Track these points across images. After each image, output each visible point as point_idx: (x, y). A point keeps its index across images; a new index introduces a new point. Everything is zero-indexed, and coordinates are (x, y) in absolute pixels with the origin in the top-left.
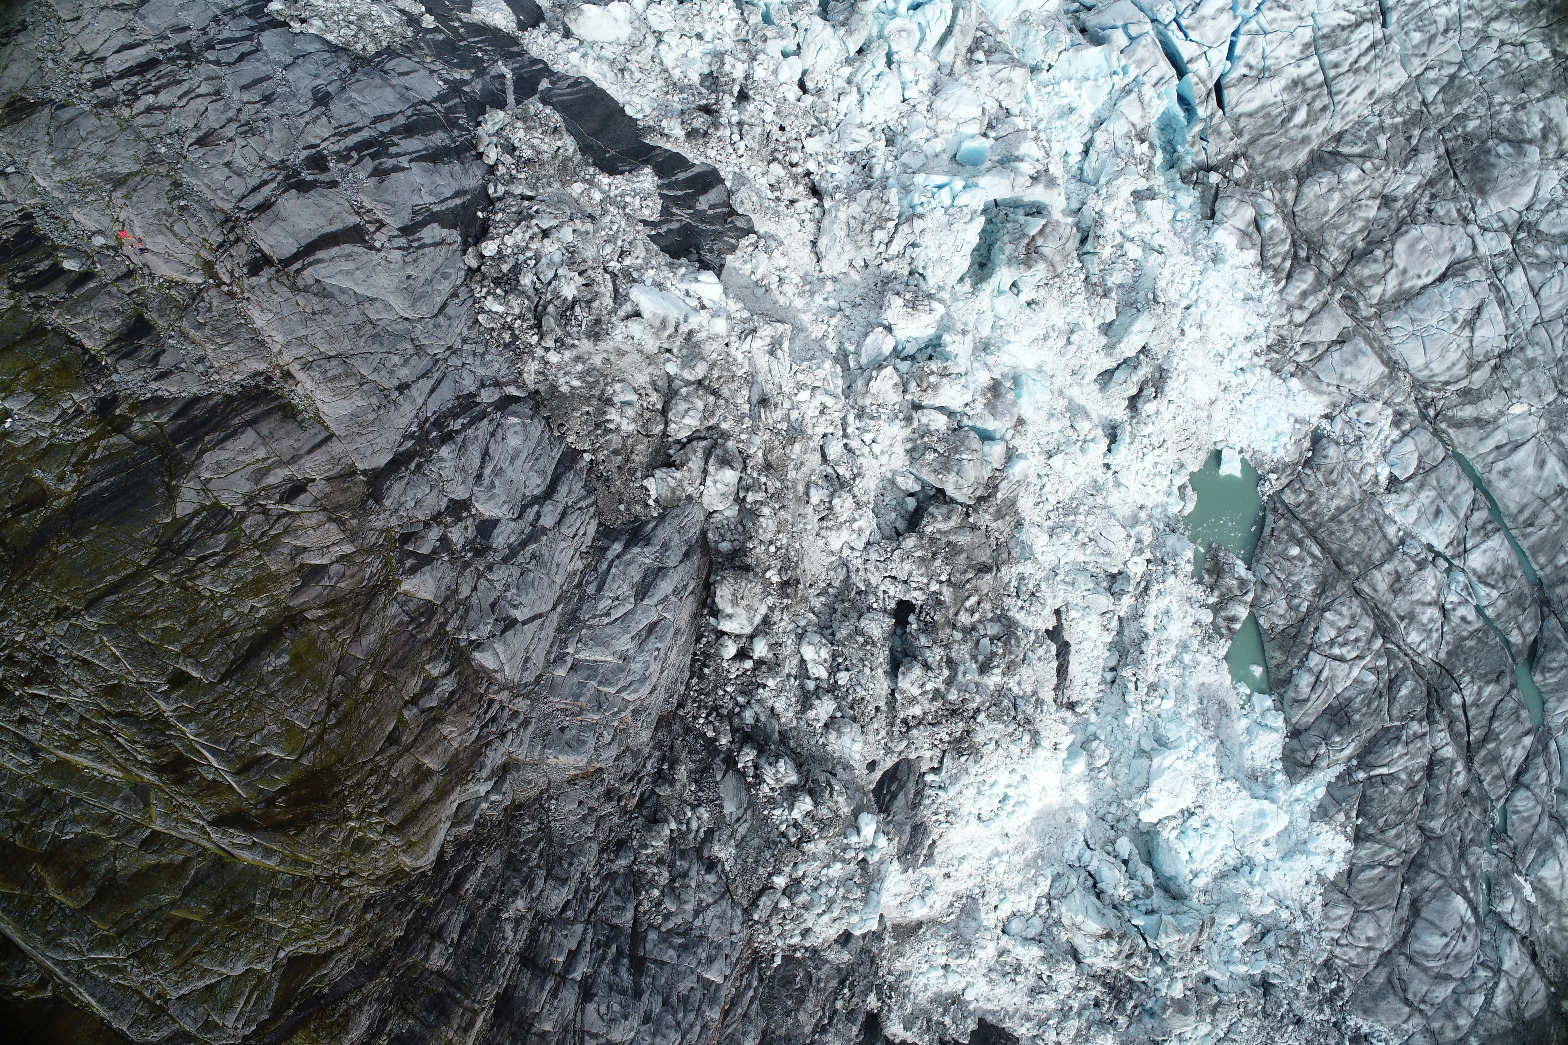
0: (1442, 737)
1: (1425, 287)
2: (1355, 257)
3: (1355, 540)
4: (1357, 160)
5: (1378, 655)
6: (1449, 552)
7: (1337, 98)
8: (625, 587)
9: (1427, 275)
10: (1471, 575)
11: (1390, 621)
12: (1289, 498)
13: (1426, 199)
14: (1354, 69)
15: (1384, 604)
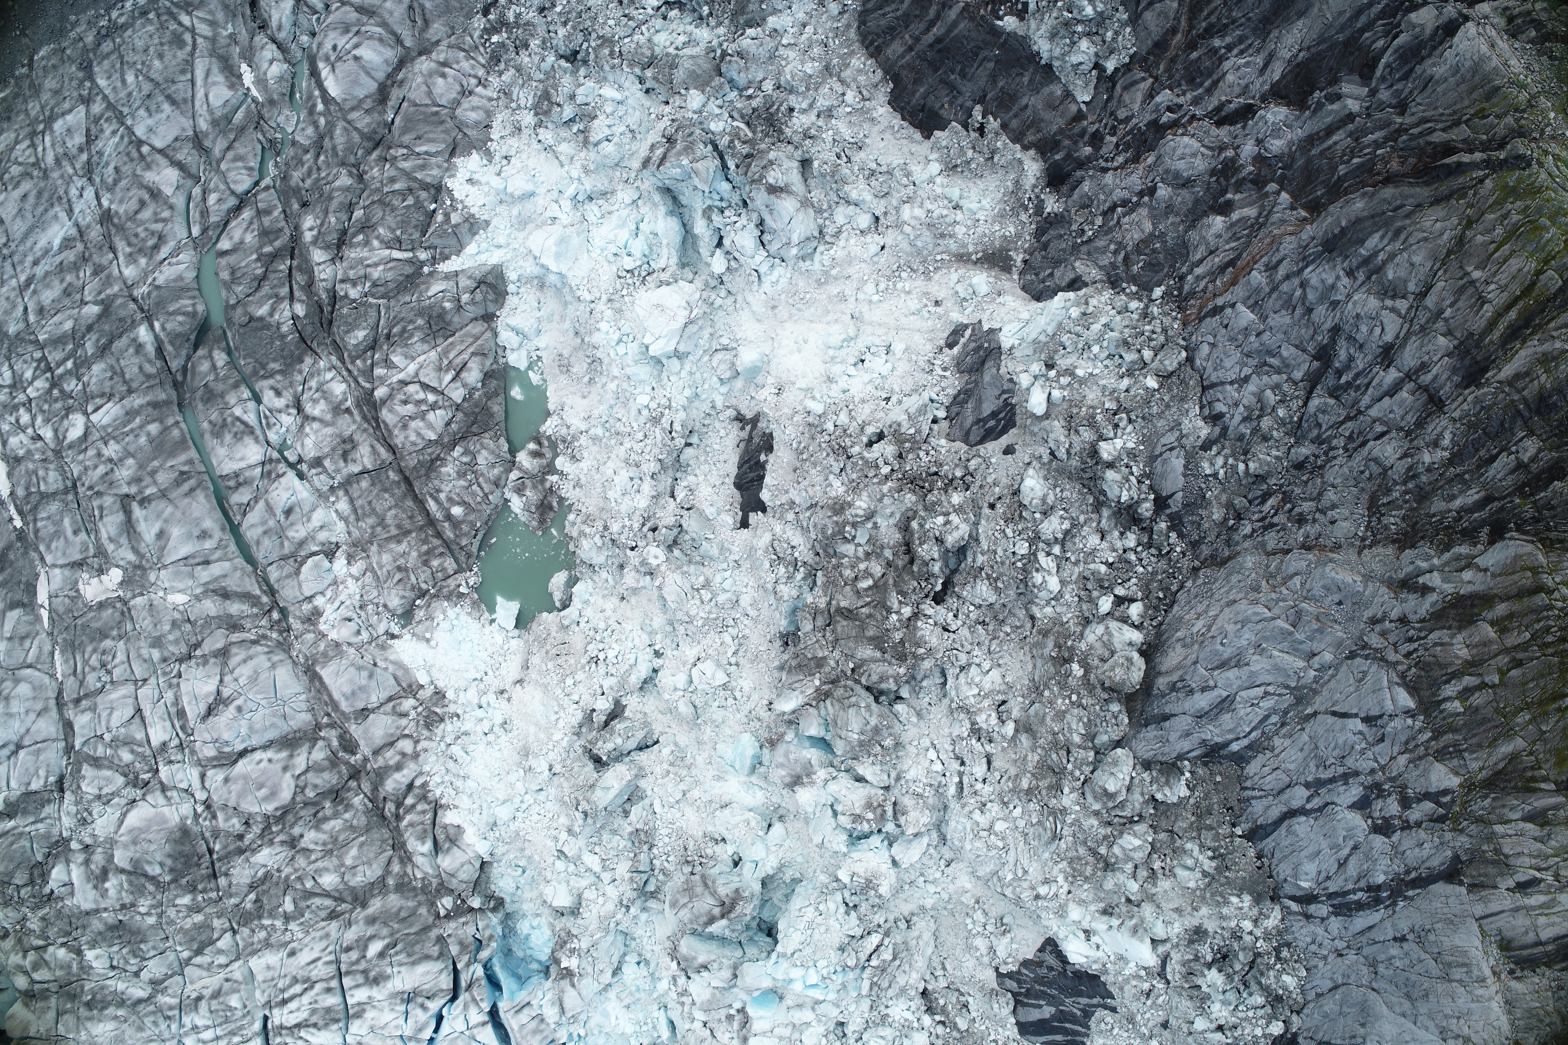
0: (325, 273)
1: (265, 747)
2: (337, 795)
3: (387, 504)
4: (318, 891)
5: (382, 380)
6: (282, 467)
7: (332, 957)
8: (1242, 712)
9: (261, 761)
10: (261, 437)
11: (361, 412)
12: (450, 564)
13: (249, 837)
14: (310, 984)
15: (365, 430)
